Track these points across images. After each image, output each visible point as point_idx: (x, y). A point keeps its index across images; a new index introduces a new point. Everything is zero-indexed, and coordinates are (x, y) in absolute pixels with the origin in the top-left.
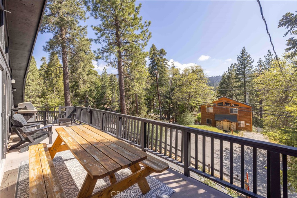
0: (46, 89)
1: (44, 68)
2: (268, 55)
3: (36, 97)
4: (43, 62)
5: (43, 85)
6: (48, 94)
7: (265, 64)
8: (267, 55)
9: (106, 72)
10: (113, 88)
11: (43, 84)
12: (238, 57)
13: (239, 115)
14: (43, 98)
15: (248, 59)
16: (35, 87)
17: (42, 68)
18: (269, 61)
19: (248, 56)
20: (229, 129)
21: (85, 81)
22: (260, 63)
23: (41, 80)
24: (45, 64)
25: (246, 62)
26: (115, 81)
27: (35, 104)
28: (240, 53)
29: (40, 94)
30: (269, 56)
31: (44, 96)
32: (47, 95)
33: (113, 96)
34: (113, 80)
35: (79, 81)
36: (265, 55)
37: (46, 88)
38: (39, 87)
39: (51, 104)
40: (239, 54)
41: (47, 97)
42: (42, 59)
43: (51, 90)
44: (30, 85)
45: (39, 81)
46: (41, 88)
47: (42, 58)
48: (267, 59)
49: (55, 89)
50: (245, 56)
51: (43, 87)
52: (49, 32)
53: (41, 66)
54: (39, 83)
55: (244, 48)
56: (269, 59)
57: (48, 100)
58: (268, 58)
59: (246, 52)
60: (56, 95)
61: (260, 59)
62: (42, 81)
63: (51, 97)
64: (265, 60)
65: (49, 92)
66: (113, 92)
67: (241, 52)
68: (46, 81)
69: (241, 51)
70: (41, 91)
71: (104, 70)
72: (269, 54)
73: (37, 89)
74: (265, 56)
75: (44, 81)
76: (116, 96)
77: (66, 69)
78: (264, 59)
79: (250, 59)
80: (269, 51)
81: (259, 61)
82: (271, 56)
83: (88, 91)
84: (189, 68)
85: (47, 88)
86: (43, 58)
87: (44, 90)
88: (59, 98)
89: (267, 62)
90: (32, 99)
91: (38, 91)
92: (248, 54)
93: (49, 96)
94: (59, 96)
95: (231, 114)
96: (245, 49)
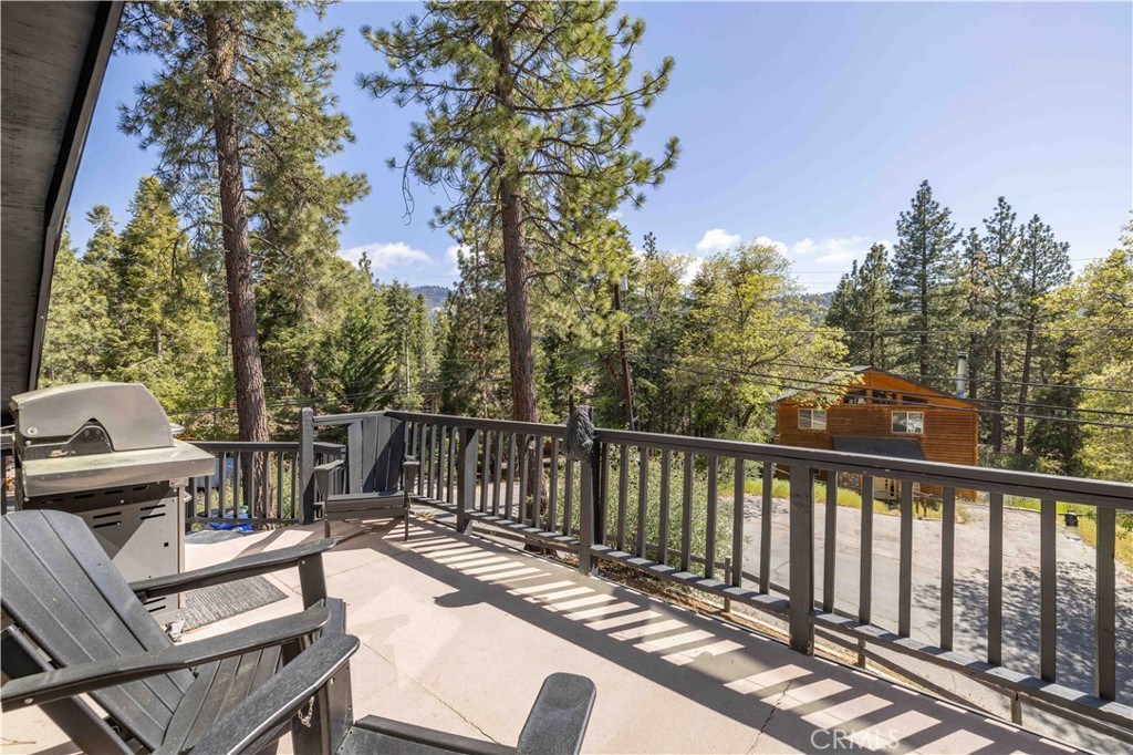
0: (122, 339)
1: (102, 254)
2: (997, 215)
3: (74, 372)
4: (100, 225)
5: (106, 320)
6: (132, 358)
7: (988, 248)
8: (994, 217)
9: (371, 271)
10: (400, 338)
11: (105, 313)
12: (900, 219)
13: (929, 439)
14: (109, 374)
15: (941, 226)
16: (71, 329)
17: (96, 254)
18: (1003, 236)
19: (942, 217)
20: (892, 495)
22: (971, 244)
23: (99, 298)
24: (108, 235)
25: (930, 239)
26: (408, 310)
28: (910, 203)
29: (92, 359)
30: (1000, 221)
31: (113, 368)
32: (126, 365)
33: (402, 369)
34: (402, 306)
36: (987, 218)
37: (120, 334)
38: (87, 327)
40: (908, 208)
41: (128, 370)
42: (92, 213)
43: (145, 343)
45: (88, 303)
46: (99, 334)
47: (95, 210)
48: (993, 231)
49: (160, 338)
50: (927, 217)
51: (109, 330)
53: (91, 245)
54: (88, 309)
55: (925, 183)
56: (999, 233)
58: (998, 228)
59: (932, 199)
60: (167, 363)
61: (973, 229)
62: (100, 302)
63: (144, 369)
64: (989, 234)
65: (136, 349)
66: (399, 354)
67: (913, 200)
68: (121, 300)
69: (914, 196)
70: (96, 344)
71: (363, 264)
72: (1002, 213)
73: (77, 336)
74: (985, 221)
75: (111, 303)
76: (411, 368)
77: (238, 233)
78: (983, 233)
79: (945, 229)
80: (1001, 200)
81: (969, 237)
82: (1008, 221)
84: (731, 254)
85: (124, 333)
86: (100, 212)
87: (109, 340)
88: (177, 375)
89: (994, 242)
91: (84, 345)
92: (941, 210)
93: (134, 366)
94: (179, 365)
95: (896, 436)
96: (928, 189)
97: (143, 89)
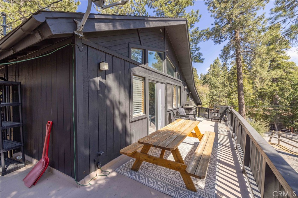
6: (233, 94)
14: (229, 98)
21: (264, 79)
27: (222, 103)
32: (232, 96)
35: (255, 79)
39: (235, 104)
44: (219, 87)
52: (225, 40)
57: (233, 100)
65: (234, 92)
75: (230, 83)
77: (240, 70)
83: (278, 90)
90: (221, 99)
93: (233, 96)
97: (222, 50)
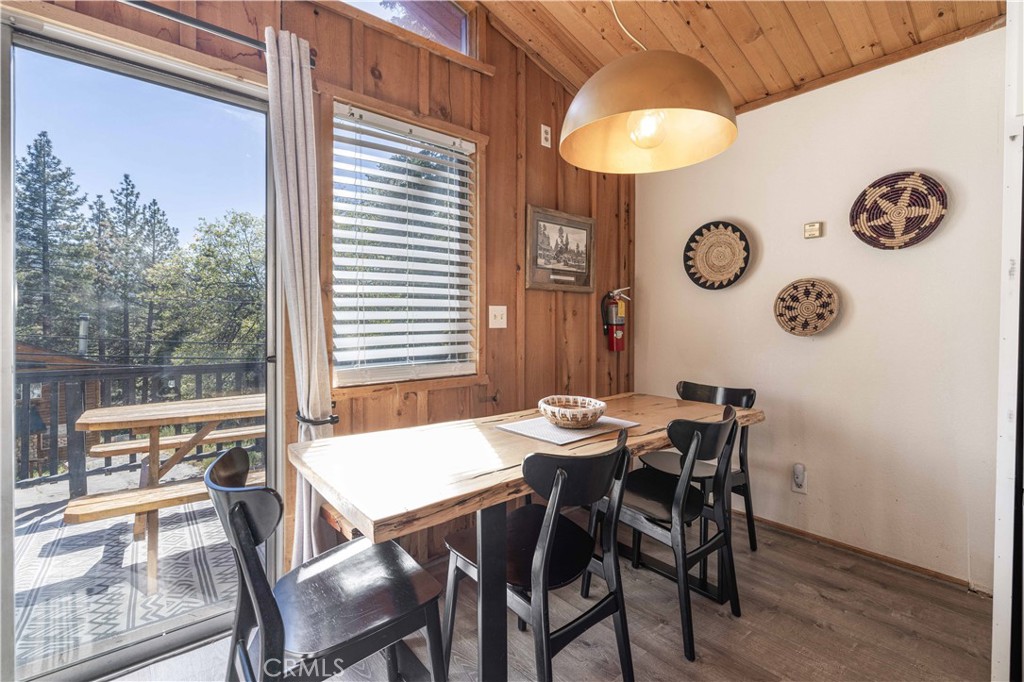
2: (123, 189)
7: (115, 218)
8: (120, 191)
15: (63, 184)
18: (128, 210)
19: (64, 176)
22: (98, 210)
25: (51, 194)
30: (126, 196)
36: (115, 190)
48: (120, 203)
50: (48, 171)
55: (44, 135)
56: (125, 206)
58: (124, 201)
61: (99, 197)
64: (116, 205)
67: (30, 149)
69: (32, 145)
72: (127, 189)
74: (112, 192)
78: (110, 203)
79: (68, 189)
80: (126, 177)
81: (95, 203)
82: (134, 198)
89: (121, 213)
92: (63, 167)
